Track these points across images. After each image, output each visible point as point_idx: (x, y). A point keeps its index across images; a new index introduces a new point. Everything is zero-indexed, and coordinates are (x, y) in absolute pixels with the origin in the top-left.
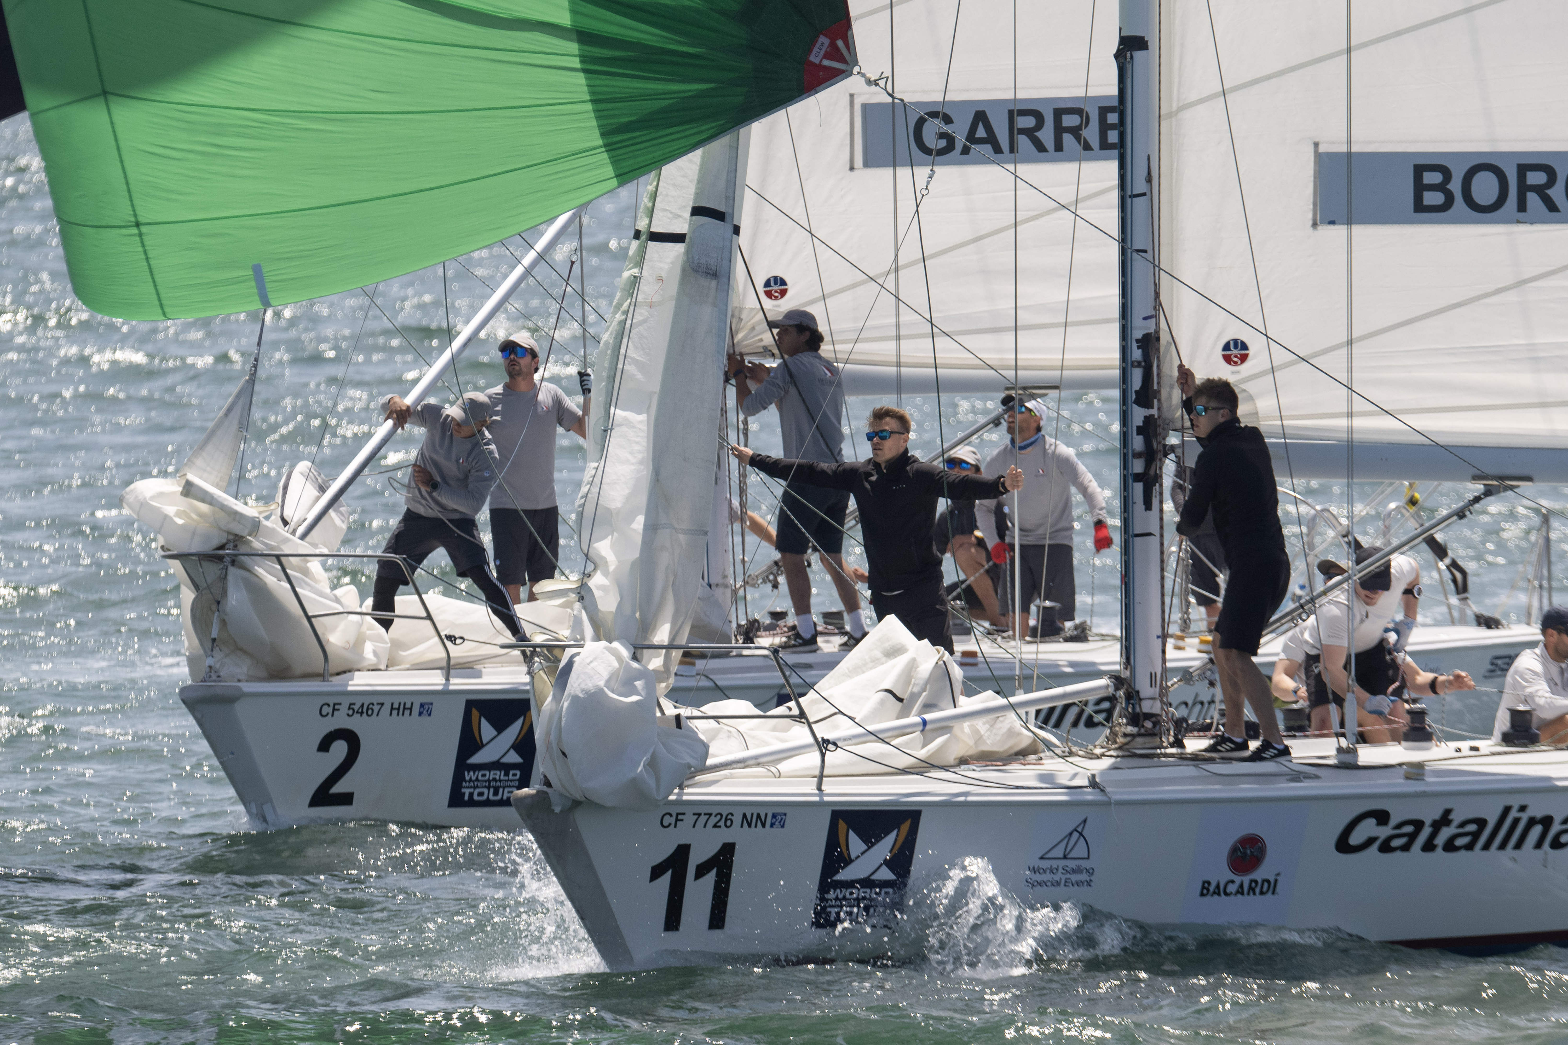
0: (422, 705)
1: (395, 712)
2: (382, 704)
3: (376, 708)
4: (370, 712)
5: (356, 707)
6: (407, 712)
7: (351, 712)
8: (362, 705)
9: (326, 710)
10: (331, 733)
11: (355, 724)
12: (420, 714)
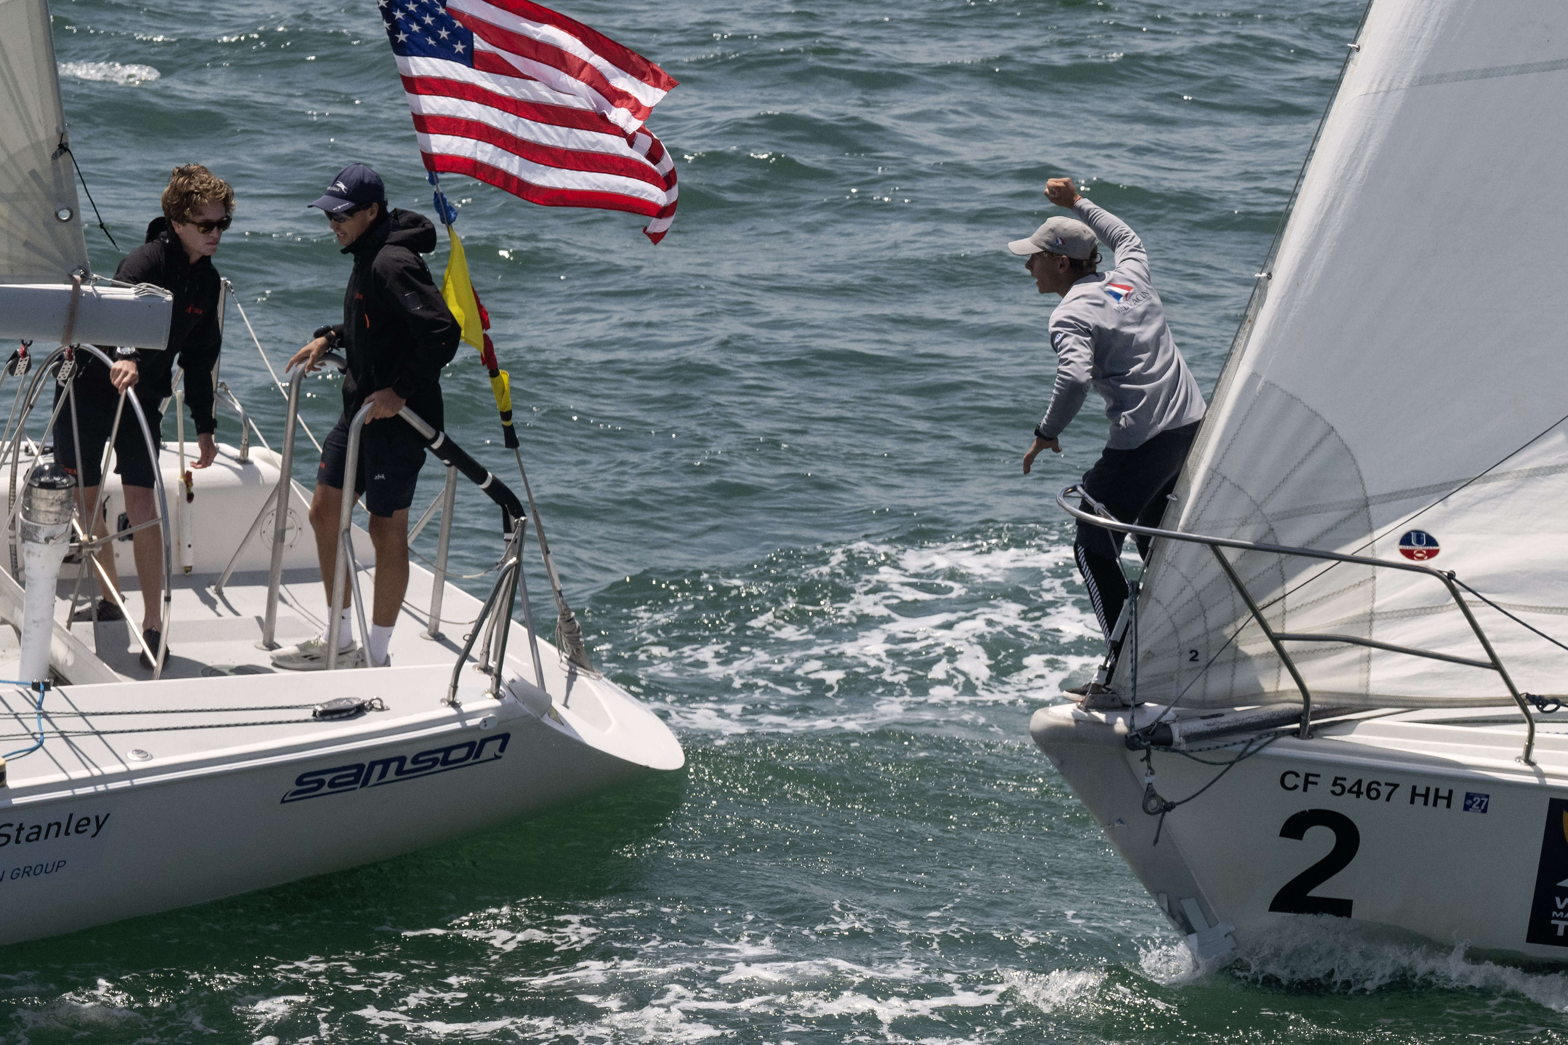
0: (1469, 796)
1: (1419, 800)
2: (1396, 786)
3: (1385, 790)
4: (1373, 794)
5: (1348, 785)
6: (1442, 803)
7: (1338, 789)
8: (1359, 783)
9: (1290, 781)
10: (1303, 813)
11: (1346, 806)
12: (1467, 808)
